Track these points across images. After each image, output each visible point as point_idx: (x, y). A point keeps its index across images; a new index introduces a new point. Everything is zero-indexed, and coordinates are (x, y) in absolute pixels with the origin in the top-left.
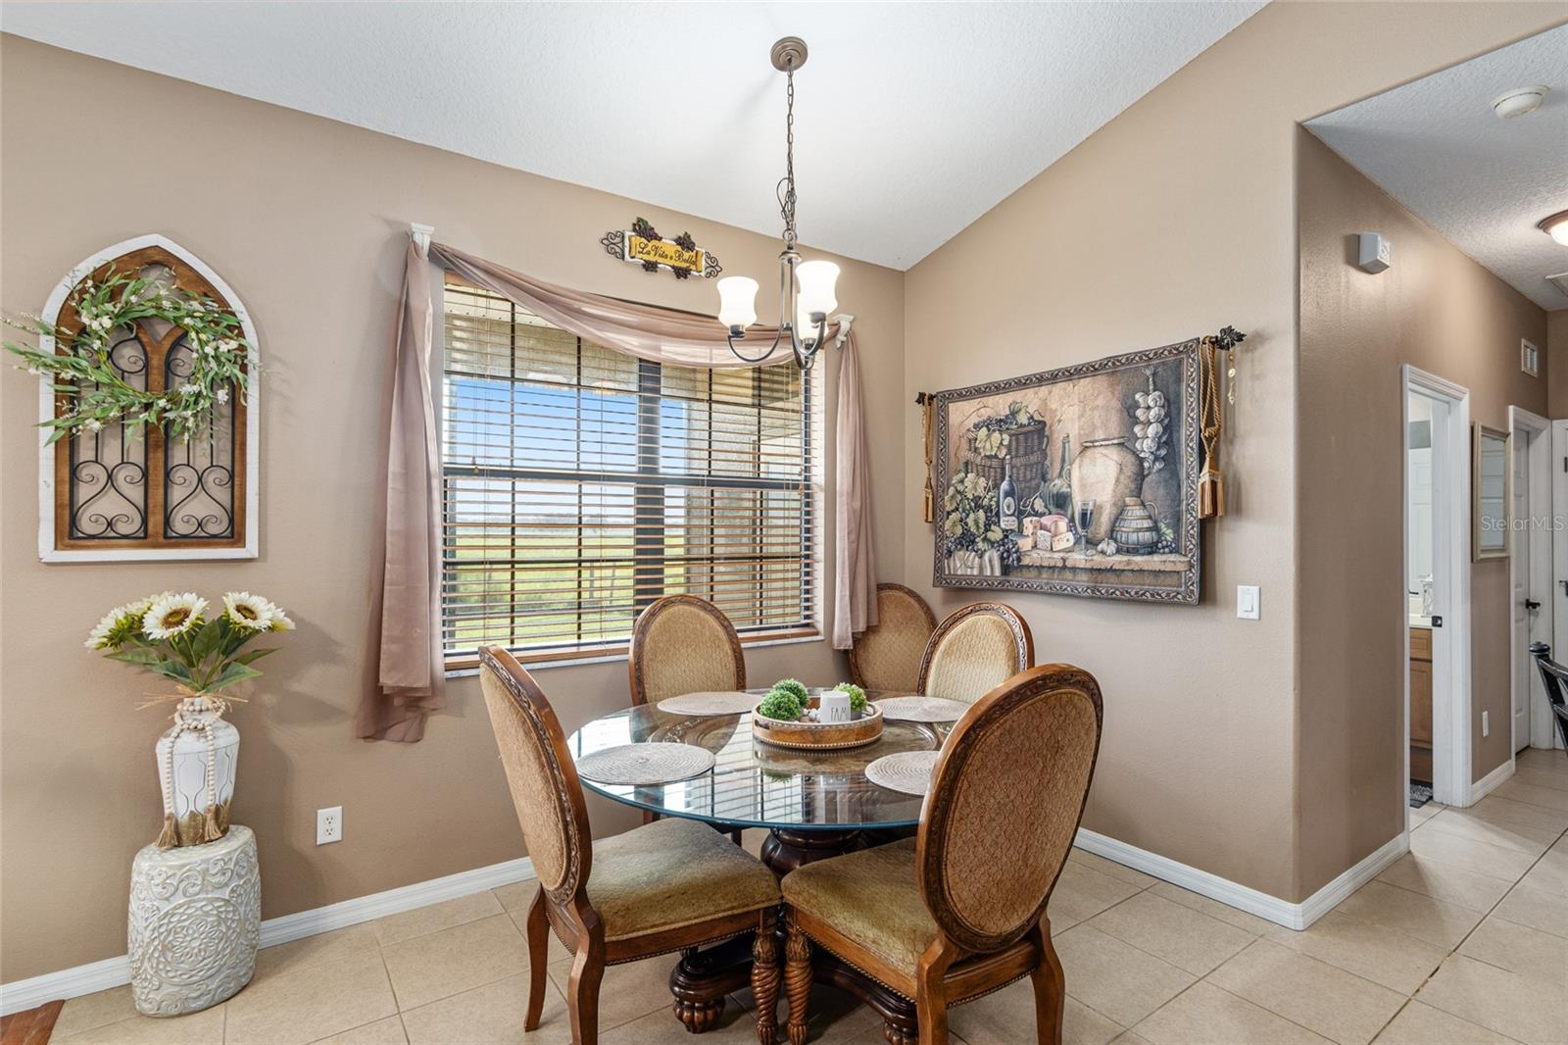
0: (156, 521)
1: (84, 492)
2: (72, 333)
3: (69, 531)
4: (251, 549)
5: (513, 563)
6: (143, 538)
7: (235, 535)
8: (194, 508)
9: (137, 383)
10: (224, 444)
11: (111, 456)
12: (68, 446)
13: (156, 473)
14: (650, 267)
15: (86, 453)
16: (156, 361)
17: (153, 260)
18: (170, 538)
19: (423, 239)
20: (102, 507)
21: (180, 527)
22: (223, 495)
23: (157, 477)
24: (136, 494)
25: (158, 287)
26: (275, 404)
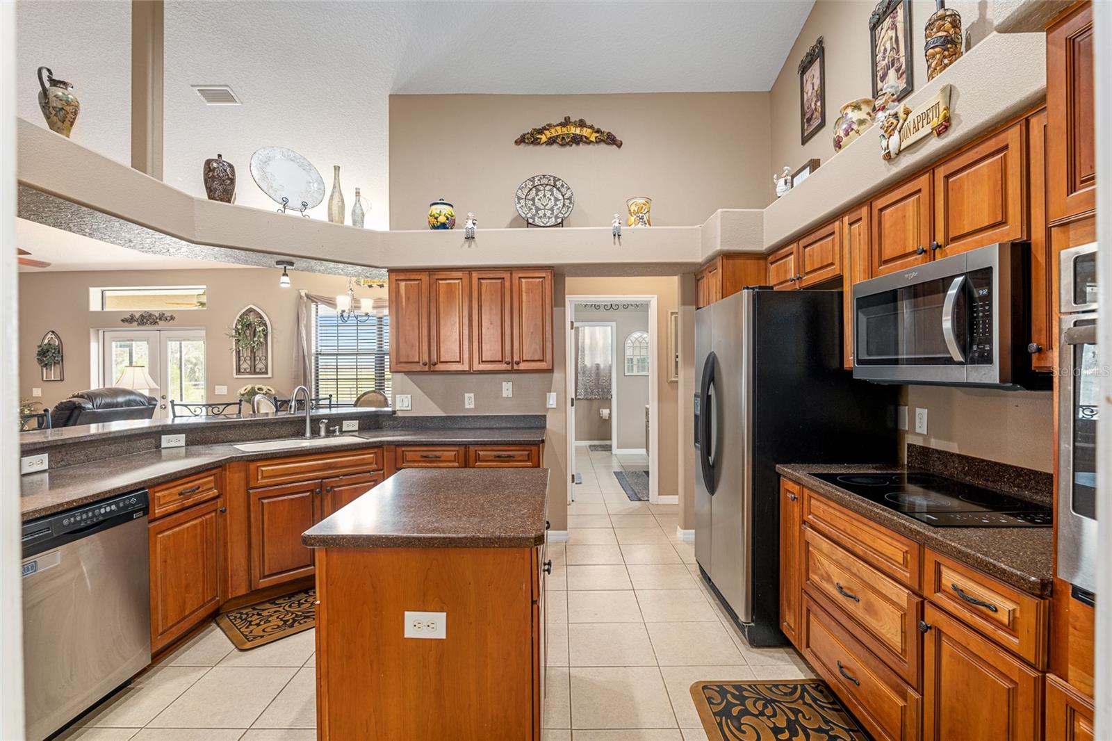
0: (253, 369)
1: (241, 362)
2: (237, 331)
3: (239, 372)
4: (270, 375)
5: (337, 379)
6: (250, 373)
7: (266, 373)
8: (260, 366)
9: (249, 338)
10: (264, 351)
11: (245, 355)
12: (238, 353)
13: (254, 358)
14: (370, 286)
15: (241, 355)
16: (252, 333)
17: (251, 310)
18: (255, 373)
19: (303, 294)
20: (245, 366)
21: (258, 370)
22: (264, 362)
23: (253, 359)
24: (249, 362)
25: (252, 317)
26: (275, 340)
